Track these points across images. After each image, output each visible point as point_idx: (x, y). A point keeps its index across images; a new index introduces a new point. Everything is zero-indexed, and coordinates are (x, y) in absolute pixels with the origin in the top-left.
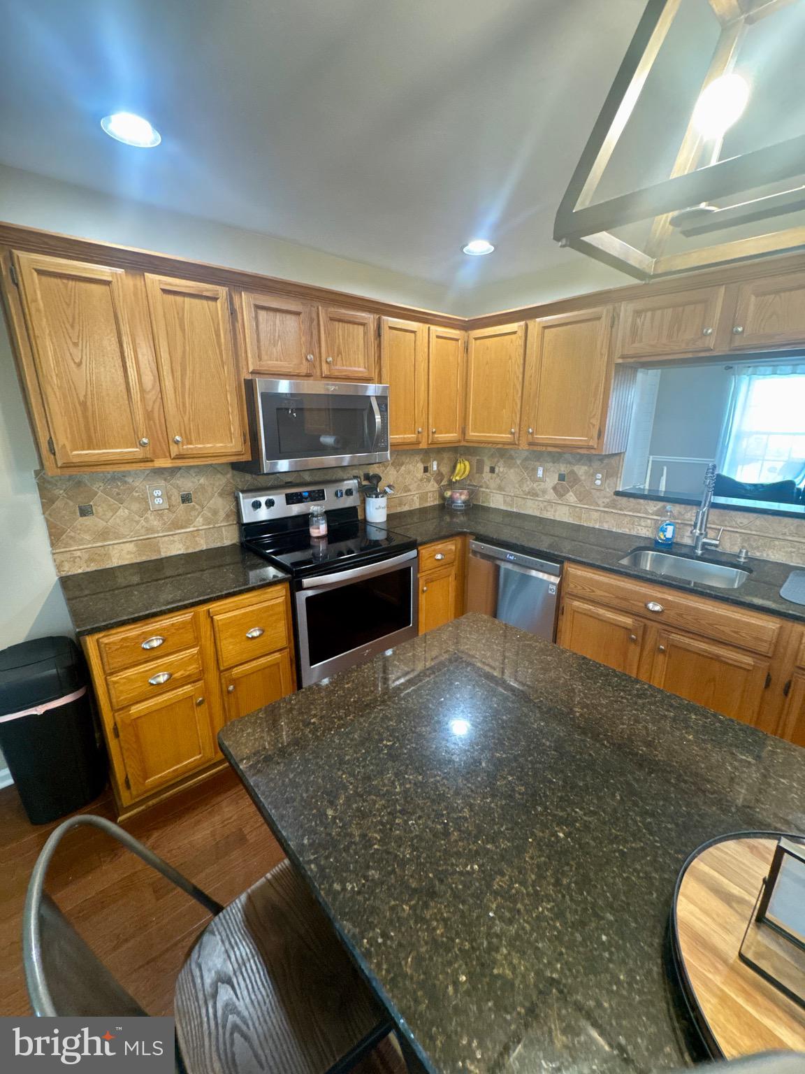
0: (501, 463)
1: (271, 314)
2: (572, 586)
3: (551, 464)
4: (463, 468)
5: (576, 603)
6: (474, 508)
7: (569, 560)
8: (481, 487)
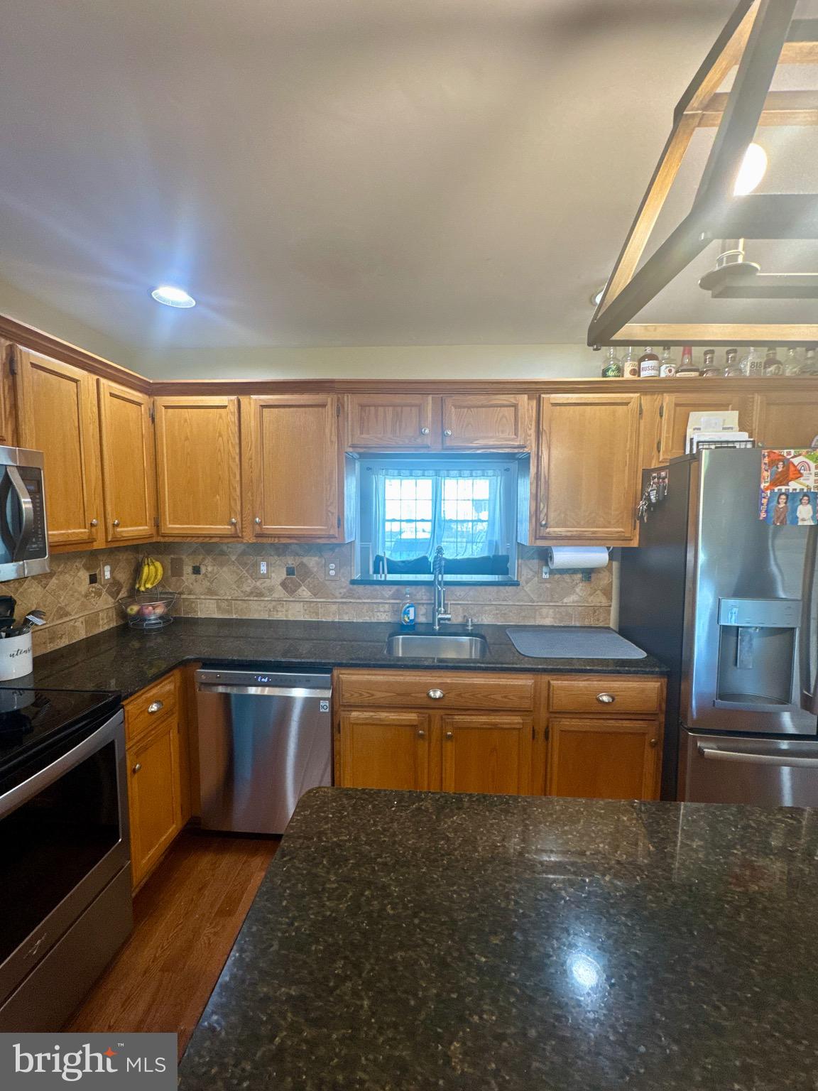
0: (209, 560)
2: (347, 695)
3: (276, 557)
4: (153, 572)
5: (354, 714)
6: (176, 624)
7: (340, 665)
8: (180, 594)
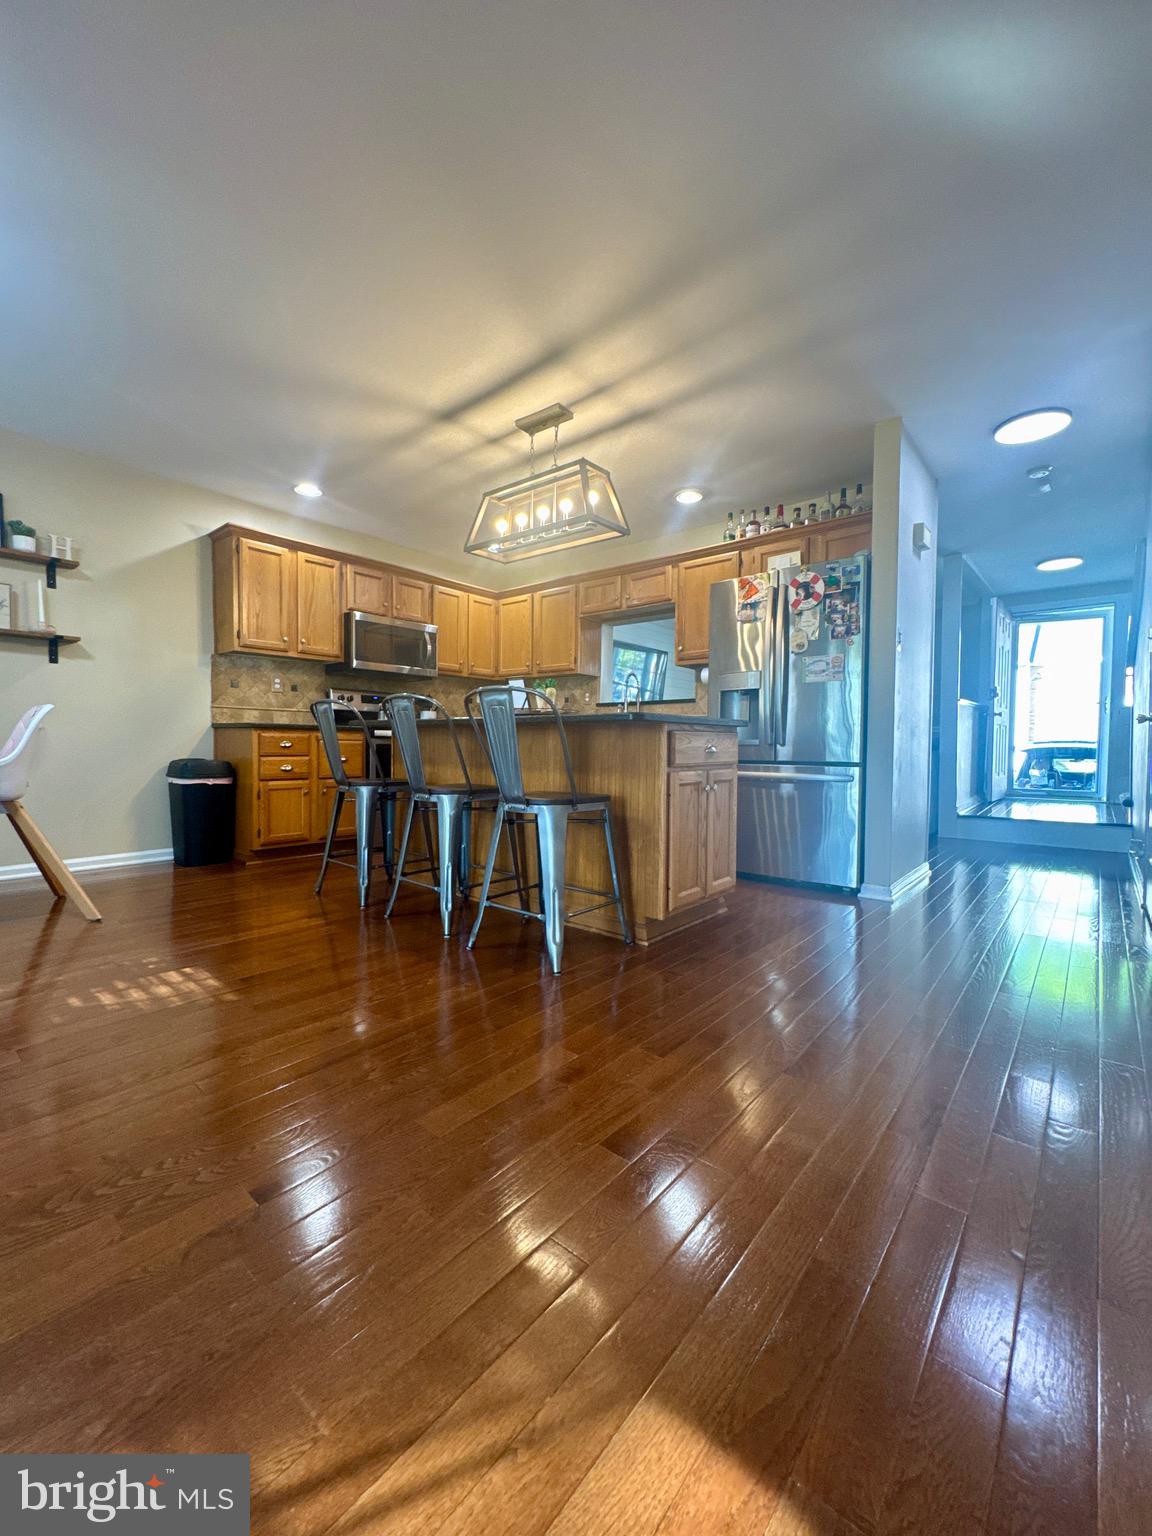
1: (364, 578)
